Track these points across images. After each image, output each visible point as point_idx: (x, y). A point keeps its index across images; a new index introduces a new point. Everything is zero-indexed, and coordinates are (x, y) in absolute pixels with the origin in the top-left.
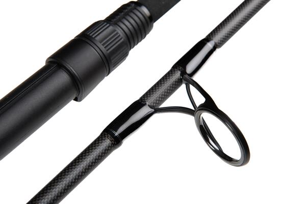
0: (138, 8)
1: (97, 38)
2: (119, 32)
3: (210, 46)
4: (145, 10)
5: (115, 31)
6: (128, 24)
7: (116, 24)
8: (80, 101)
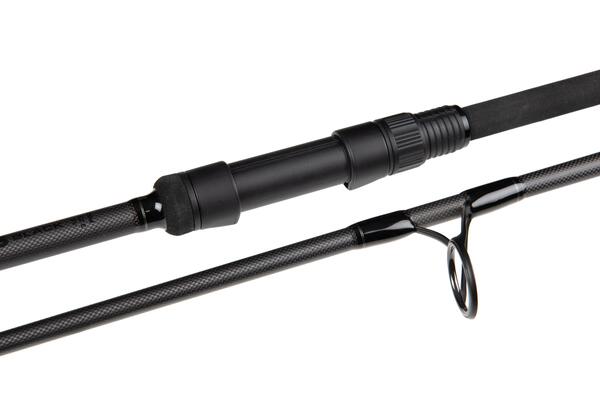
0: (458, 116)
1: (393, 130)
2: (422, 133)
3: (517, 188)
4: (465, 122)
5: (417, 130)
6: (436, 129)
7: (423, 123)
8: (351, 189)
